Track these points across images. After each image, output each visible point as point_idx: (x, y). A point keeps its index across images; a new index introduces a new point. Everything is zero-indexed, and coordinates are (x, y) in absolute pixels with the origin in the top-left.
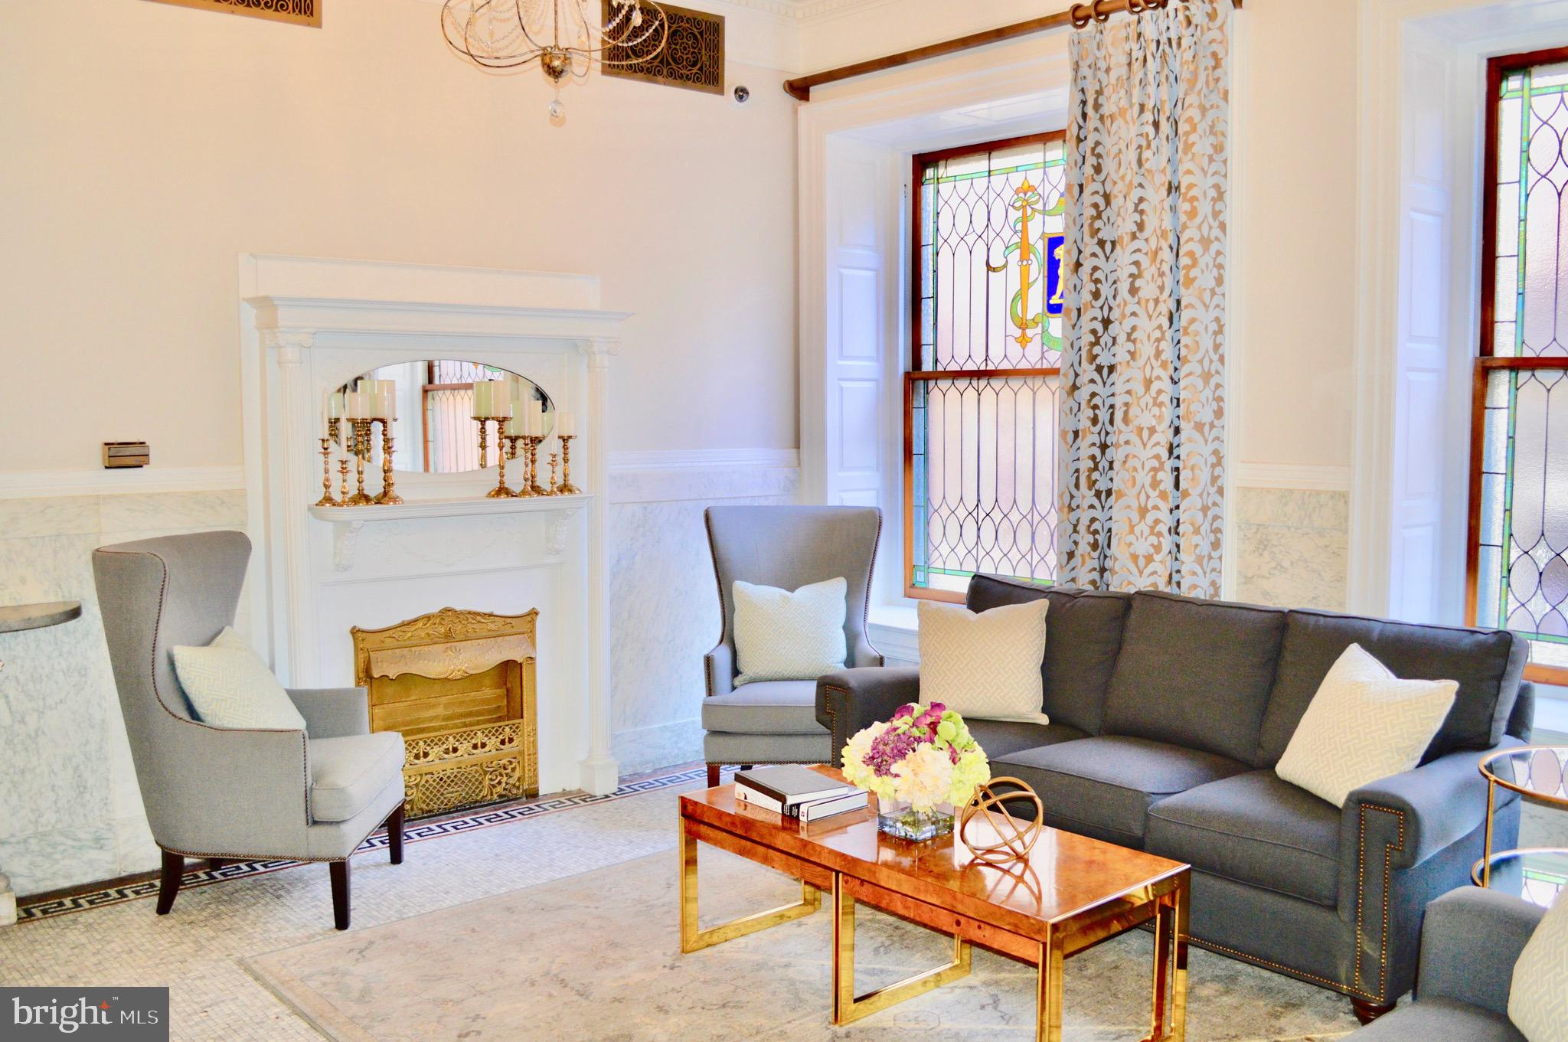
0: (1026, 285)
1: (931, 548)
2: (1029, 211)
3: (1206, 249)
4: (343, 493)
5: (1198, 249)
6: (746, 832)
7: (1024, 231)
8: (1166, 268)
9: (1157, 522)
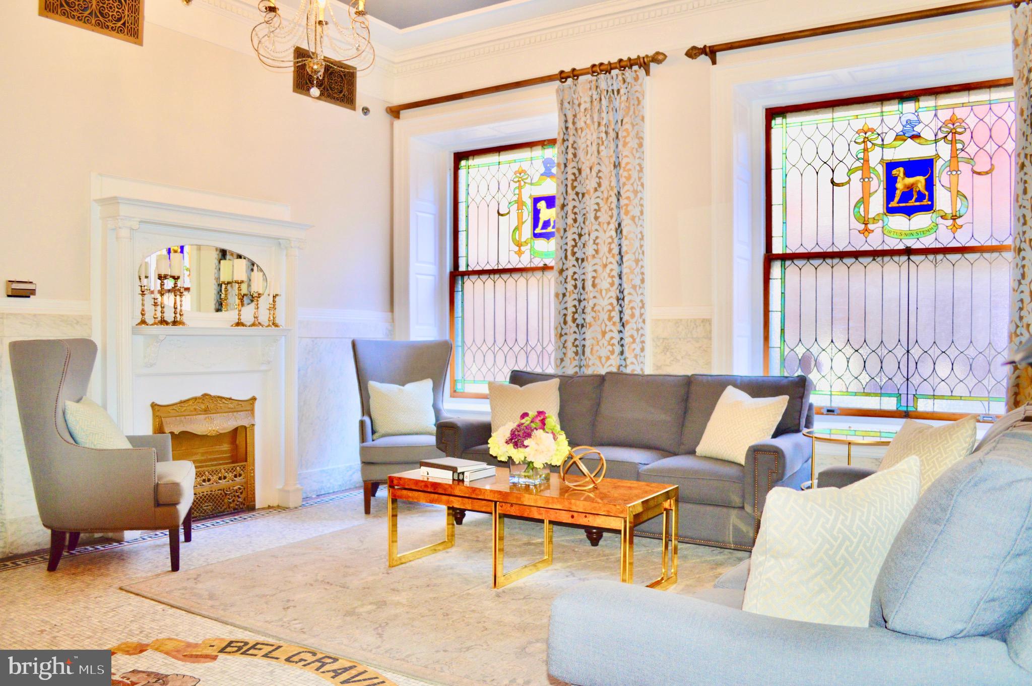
0: (521, 222)
1: (466, 369)
2: (522, 183)
3: (636, 196)
4: (155, 318)
5: (632, 195)
6: (435, 489)
7: (520, 194)
8: (613, 206)
9: (612, 338)
